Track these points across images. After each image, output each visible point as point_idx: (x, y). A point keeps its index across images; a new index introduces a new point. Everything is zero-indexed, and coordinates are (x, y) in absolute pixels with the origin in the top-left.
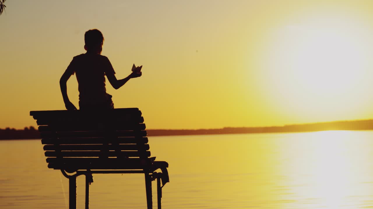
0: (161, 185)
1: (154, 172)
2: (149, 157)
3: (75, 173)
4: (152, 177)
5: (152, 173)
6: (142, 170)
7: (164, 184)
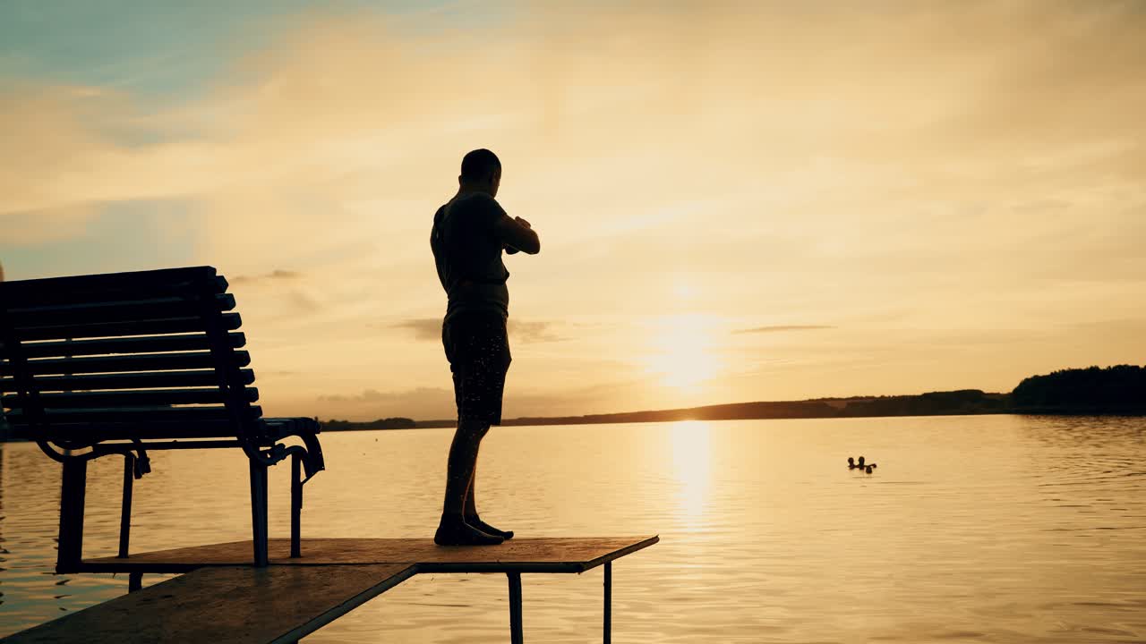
0: (303, 476)
1: (277, 443)
2: (252, 404)
3: (89, 449)
4: (269, 456)
5: (272, 444)
6: (235, 439)
7: (309, 476)
